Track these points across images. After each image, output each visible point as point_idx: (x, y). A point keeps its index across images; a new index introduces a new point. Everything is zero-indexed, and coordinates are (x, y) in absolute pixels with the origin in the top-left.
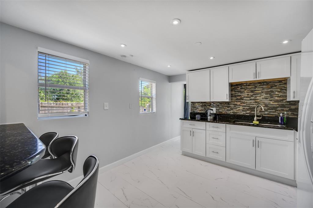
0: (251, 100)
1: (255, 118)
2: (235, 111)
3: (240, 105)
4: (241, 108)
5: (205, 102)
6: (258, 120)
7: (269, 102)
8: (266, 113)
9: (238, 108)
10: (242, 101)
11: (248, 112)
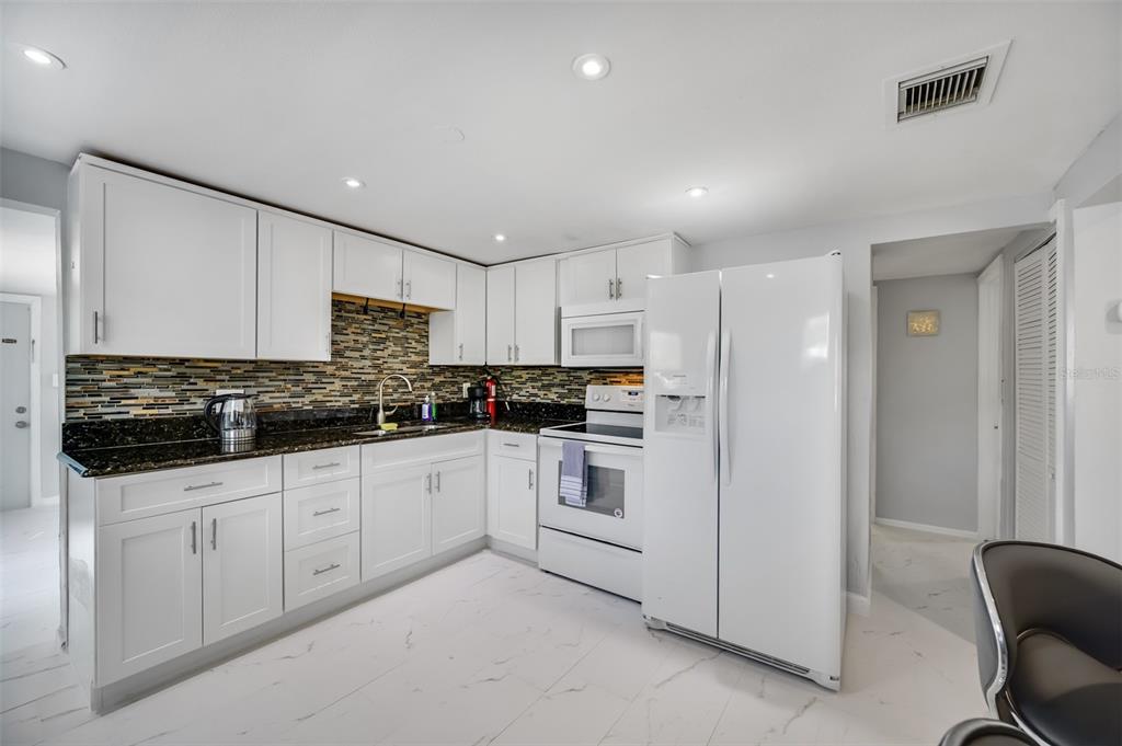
0: (363, 357)
1: (381, 416)
2: (320, 398)
3: (333, 375)
4: (338, 385)
5: (182, 361)
6: (388, 419)
7: (400, 366)
8: (395, 396)
9: (329, 387)
10: (339, 360)
11: (356, 397)
